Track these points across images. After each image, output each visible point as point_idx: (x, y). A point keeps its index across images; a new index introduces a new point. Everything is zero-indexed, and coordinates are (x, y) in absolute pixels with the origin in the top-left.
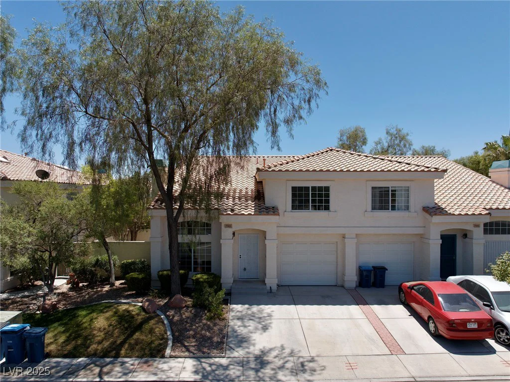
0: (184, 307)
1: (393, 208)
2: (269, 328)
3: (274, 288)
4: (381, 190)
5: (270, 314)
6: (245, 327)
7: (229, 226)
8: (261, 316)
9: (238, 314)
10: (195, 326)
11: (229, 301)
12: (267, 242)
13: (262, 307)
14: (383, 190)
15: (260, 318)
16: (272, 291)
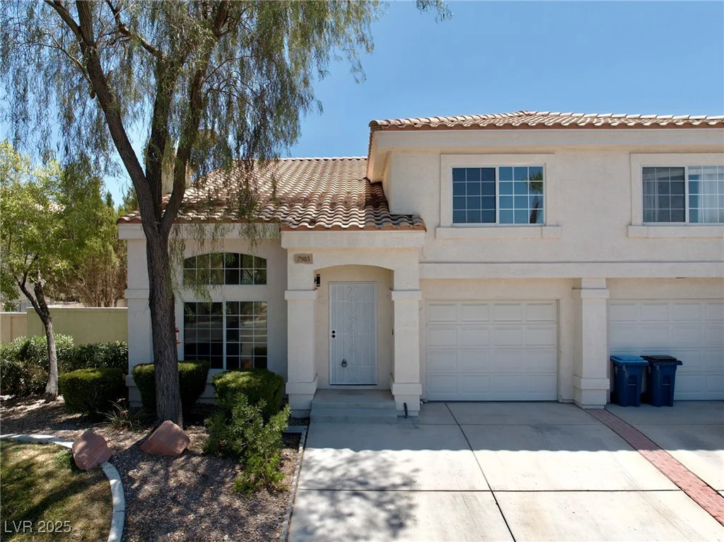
0: (181, 455)
1: (694, 218)
2: (409, 523)
3: (414, 406)
4: (664, 175)
5: (408, 478)
6: (339, 516)
7: (305, 259)
8: (384, 483)
9: (321, 475)
10: (195, 512)
11: (303, 440)
12: (395, 296)
13: (388, 454)
14: (670, 174)
15: (382, 490)
16: (409, 414)
